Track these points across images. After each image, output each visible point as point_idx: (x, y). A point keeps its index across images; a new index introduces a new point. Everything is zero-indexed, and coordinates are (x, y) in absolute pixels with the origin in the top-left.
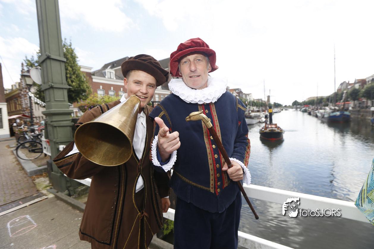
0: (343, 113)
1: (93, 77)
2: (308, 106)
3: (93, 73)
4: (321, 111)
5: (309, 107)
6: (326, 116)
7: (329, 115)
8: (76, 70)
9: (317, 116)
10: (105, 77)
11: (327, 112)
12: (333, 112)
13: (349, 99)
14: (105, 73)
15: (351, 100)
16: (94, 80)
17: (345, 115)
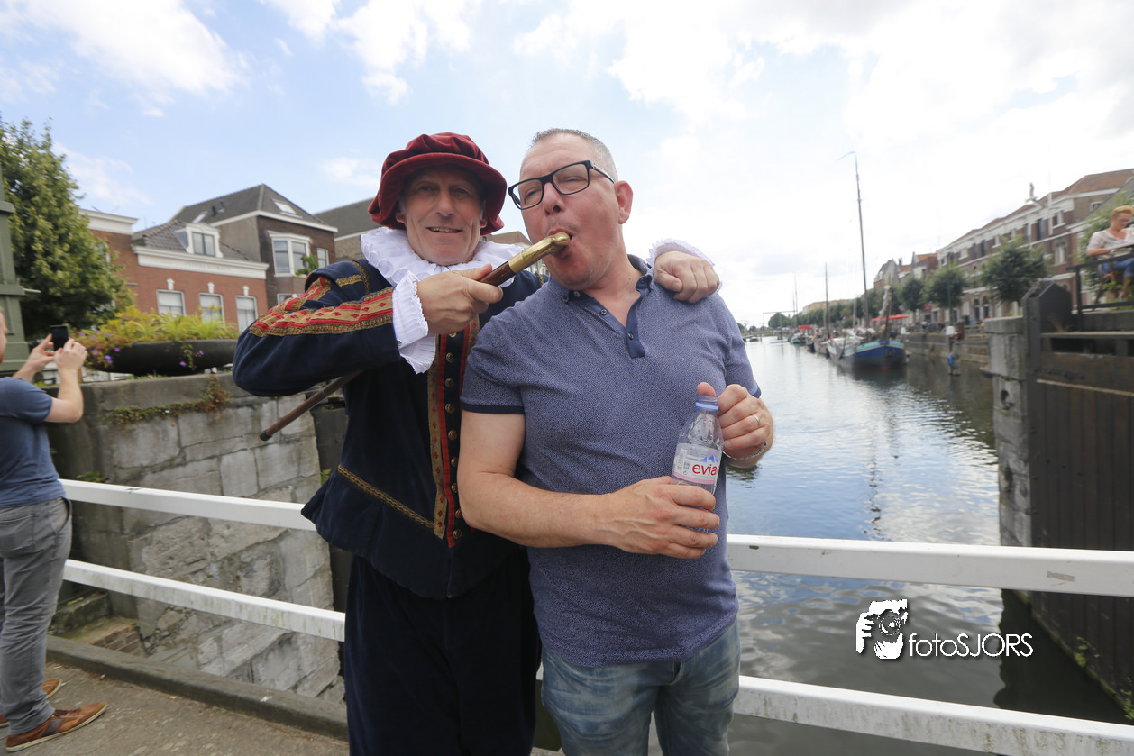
0: (888, 343)
1: (138, 249)
2: (808, 329)
3: (140, 237)
4: (837, 340)
5: (810, 332)
6: (848, 353)
7: (855, 349)
8: (69, 229)
9: (828, 355)
10: (184, 250)
11: (849, 344)
12: (862, 343)
13: (901, 308)
14: (185, 236)
15: (906, 309)
16: (143, 261)
17: (891, 349)
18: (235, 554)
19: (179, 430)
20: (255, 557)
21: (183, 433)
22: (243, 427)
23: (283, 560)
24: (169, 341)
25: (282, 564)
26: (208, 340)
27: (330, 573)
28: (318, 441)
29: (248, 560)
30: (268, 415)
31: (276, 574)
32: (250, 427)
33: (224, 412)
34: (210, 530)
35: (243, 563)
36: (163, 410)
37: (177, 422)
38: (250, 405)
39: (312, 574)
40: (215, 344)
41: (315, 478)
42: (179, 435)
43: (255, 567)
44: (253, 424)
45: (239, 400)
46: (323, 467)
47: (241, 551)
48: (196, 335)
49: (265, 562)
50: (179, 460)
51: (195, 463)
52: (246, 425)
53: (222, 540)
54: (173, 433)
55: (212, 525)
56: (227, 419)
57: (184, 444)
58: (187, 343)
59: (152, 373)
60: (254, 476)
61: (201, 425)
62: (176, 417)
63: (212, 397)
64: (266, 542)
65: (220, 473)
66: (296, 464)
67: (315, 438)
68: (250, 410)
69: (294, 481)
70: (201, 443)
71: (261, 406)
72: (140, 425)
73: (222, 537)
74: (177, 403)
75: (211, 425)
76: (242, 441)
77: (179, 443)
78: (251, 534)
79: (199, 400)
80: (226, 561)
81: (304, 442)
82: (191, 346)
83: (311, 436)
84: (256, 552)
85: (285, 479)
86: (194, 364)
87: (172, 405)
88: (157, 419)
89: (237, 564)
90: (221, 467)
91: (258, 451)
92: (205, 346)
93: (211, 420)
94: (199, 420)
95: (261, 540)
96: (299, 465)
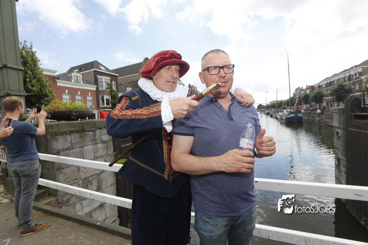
18: (87, 178)
19: (71, 138)
20: (93, 179)
21: (72, 139)
22: (90, 138)
23: (102, 180)
24: (68, 110)
25: (101, 181)
26: (80, 110)
27: (116, 185)
28: (113, 143)
29: (91, 180)
30: (98, 134)
31: (99, 184)
32: (92, 138)
33: (85, 133)
34: (80, 170)
35: (89, 180)
36: (67, 132)
37: (71, 136)
38: (93, 131)
39: (110, 185)
40: (82, 111)
41: (112, 154)
42: (71, 140)
43: (93, 182)
44: (93, 137)
45: (89, 129)
46: (114, 151)
47: (89, 177)
48: (76, 108)
49: (96, 180)
50: (71, 148)
51: (76, 149)
52: (91, 137)
53: (83, 173)
54: (69, 139)
55: (80, 168)
56: (86, 135)
57: (72, 143)
58: (74, 111)
59: (63, 120)
60: (94, 153)
61: (78, 137)
62: (71, 134)
63: (81, 128)
64: (96, 174)
65: (83, 152)
66: (106, 150)
67: (112, 142)
68: (93, 132)
69: (105, 155)
70: (77, 142)
71: (96, 131)
72: (60, 136)
73: (83, 172)
74: (71, 130)
75: (81, 137)
76: (90, 142)
77: (71, 142)
78: (92, 172)
79: (78, 129)
80: (84, 180)
81: (109, 143)
82: (75, 112)
83: (111, 141)
84: (93, 177)
85: (103, 154)
86: (76, 117)
87: (69, 130)
88: (65, 134)
89: (88, 181)
90: (84, 150)
91: (95, 145)
92: (79, 112)
93: (81, 135)
94: (77, 135)
95: (95, 174)
96: (107, 150)
